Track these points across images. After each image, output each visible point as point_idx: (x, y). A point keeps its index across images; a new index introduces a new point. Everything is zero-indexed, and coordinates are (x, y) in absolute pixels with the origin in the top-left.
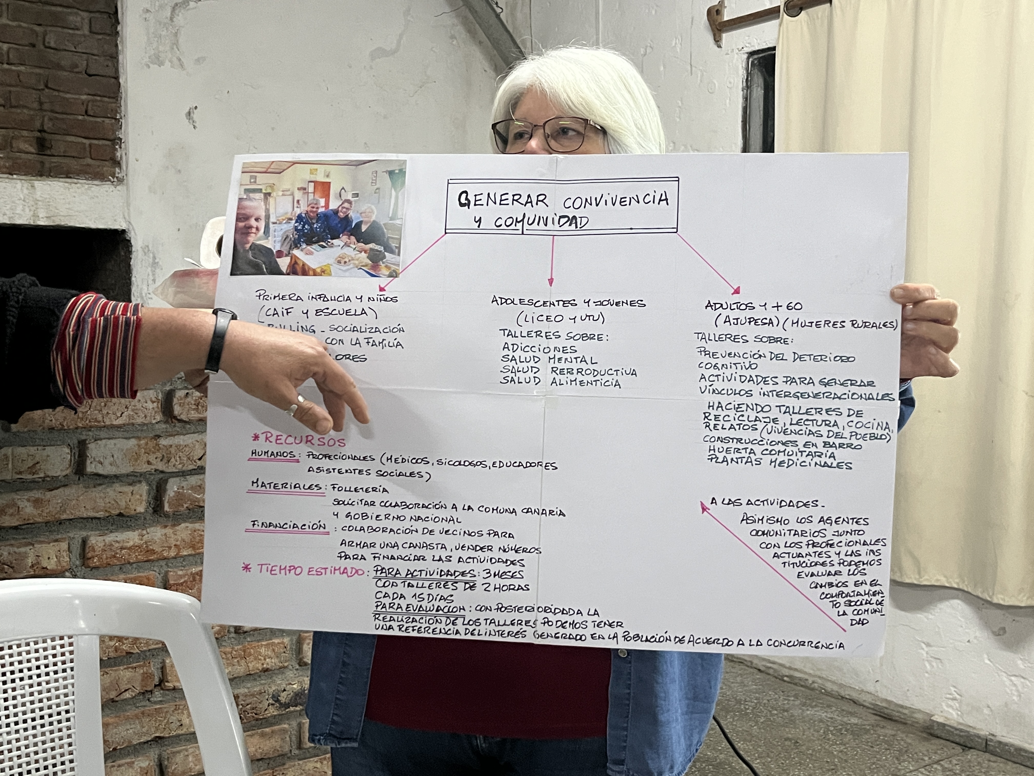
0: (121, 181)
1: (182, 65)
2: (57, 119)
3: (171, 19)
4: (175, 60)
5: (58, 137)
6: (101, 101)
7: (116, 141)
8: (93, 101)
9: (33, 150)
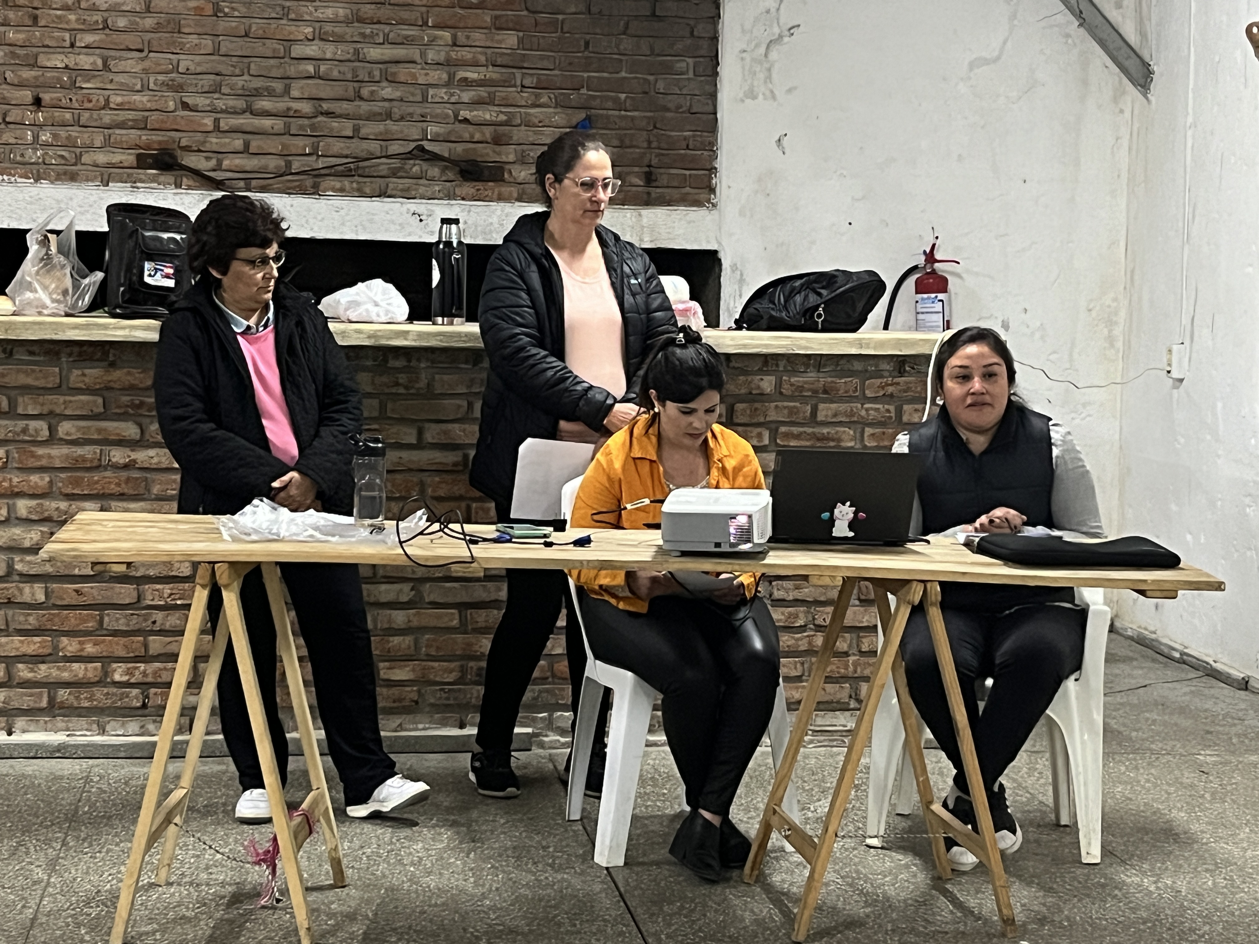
0: (714, 205)
1: (774, 97)
2: (663, 155)
3: (766, 55)
4: (768, 93)
5: (662, 171)
6: (701, 136)
7: (713, 170)
8: (694, 136)
9: (642, 183)
